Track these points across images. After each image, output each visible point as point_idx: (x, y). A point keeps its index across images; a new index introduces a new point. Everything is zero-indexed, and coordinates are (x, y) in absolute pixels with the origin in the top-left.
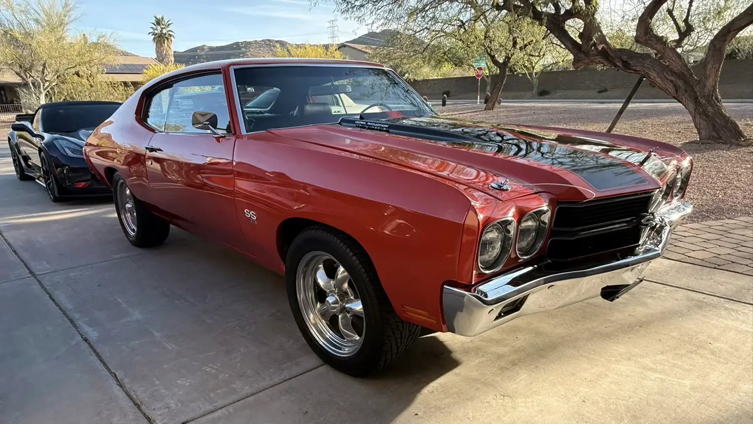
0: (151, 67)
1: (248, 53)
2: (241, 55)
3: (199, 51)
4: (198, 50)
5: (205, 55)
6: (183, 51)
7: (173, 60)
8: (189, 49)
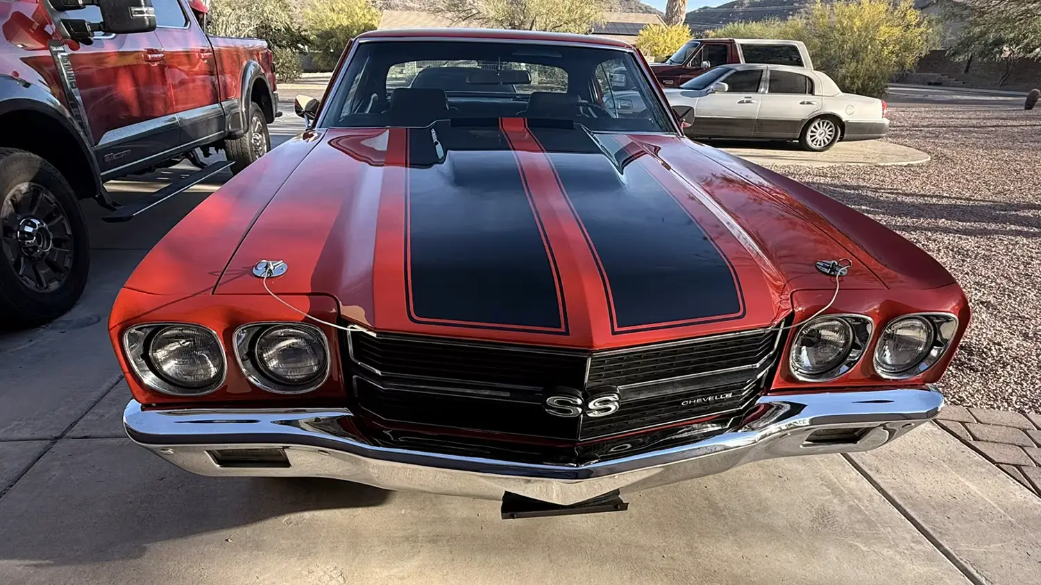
0: (648, 27)
1: (801, 10)
2: (791, 13)
3: (736, 7)
4: (735, 5)
5: (741, 12)
6: (716, 7)
7: (684, 18)
8: (725, 3)
